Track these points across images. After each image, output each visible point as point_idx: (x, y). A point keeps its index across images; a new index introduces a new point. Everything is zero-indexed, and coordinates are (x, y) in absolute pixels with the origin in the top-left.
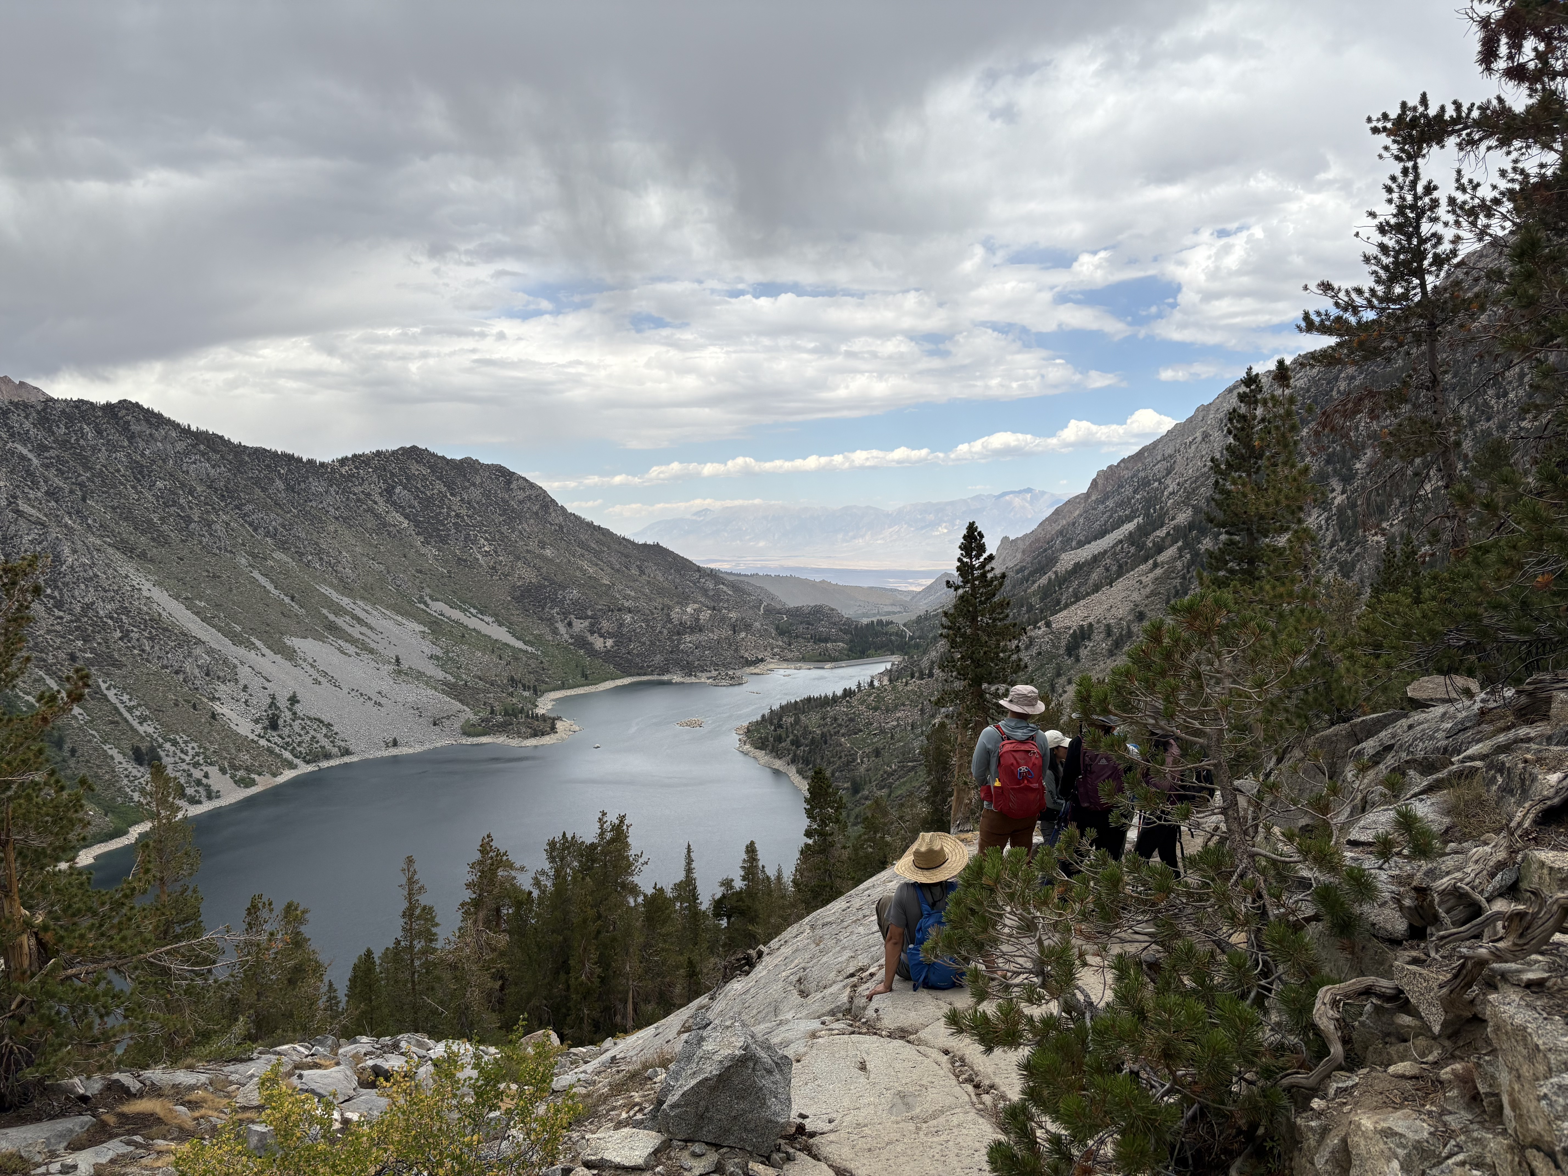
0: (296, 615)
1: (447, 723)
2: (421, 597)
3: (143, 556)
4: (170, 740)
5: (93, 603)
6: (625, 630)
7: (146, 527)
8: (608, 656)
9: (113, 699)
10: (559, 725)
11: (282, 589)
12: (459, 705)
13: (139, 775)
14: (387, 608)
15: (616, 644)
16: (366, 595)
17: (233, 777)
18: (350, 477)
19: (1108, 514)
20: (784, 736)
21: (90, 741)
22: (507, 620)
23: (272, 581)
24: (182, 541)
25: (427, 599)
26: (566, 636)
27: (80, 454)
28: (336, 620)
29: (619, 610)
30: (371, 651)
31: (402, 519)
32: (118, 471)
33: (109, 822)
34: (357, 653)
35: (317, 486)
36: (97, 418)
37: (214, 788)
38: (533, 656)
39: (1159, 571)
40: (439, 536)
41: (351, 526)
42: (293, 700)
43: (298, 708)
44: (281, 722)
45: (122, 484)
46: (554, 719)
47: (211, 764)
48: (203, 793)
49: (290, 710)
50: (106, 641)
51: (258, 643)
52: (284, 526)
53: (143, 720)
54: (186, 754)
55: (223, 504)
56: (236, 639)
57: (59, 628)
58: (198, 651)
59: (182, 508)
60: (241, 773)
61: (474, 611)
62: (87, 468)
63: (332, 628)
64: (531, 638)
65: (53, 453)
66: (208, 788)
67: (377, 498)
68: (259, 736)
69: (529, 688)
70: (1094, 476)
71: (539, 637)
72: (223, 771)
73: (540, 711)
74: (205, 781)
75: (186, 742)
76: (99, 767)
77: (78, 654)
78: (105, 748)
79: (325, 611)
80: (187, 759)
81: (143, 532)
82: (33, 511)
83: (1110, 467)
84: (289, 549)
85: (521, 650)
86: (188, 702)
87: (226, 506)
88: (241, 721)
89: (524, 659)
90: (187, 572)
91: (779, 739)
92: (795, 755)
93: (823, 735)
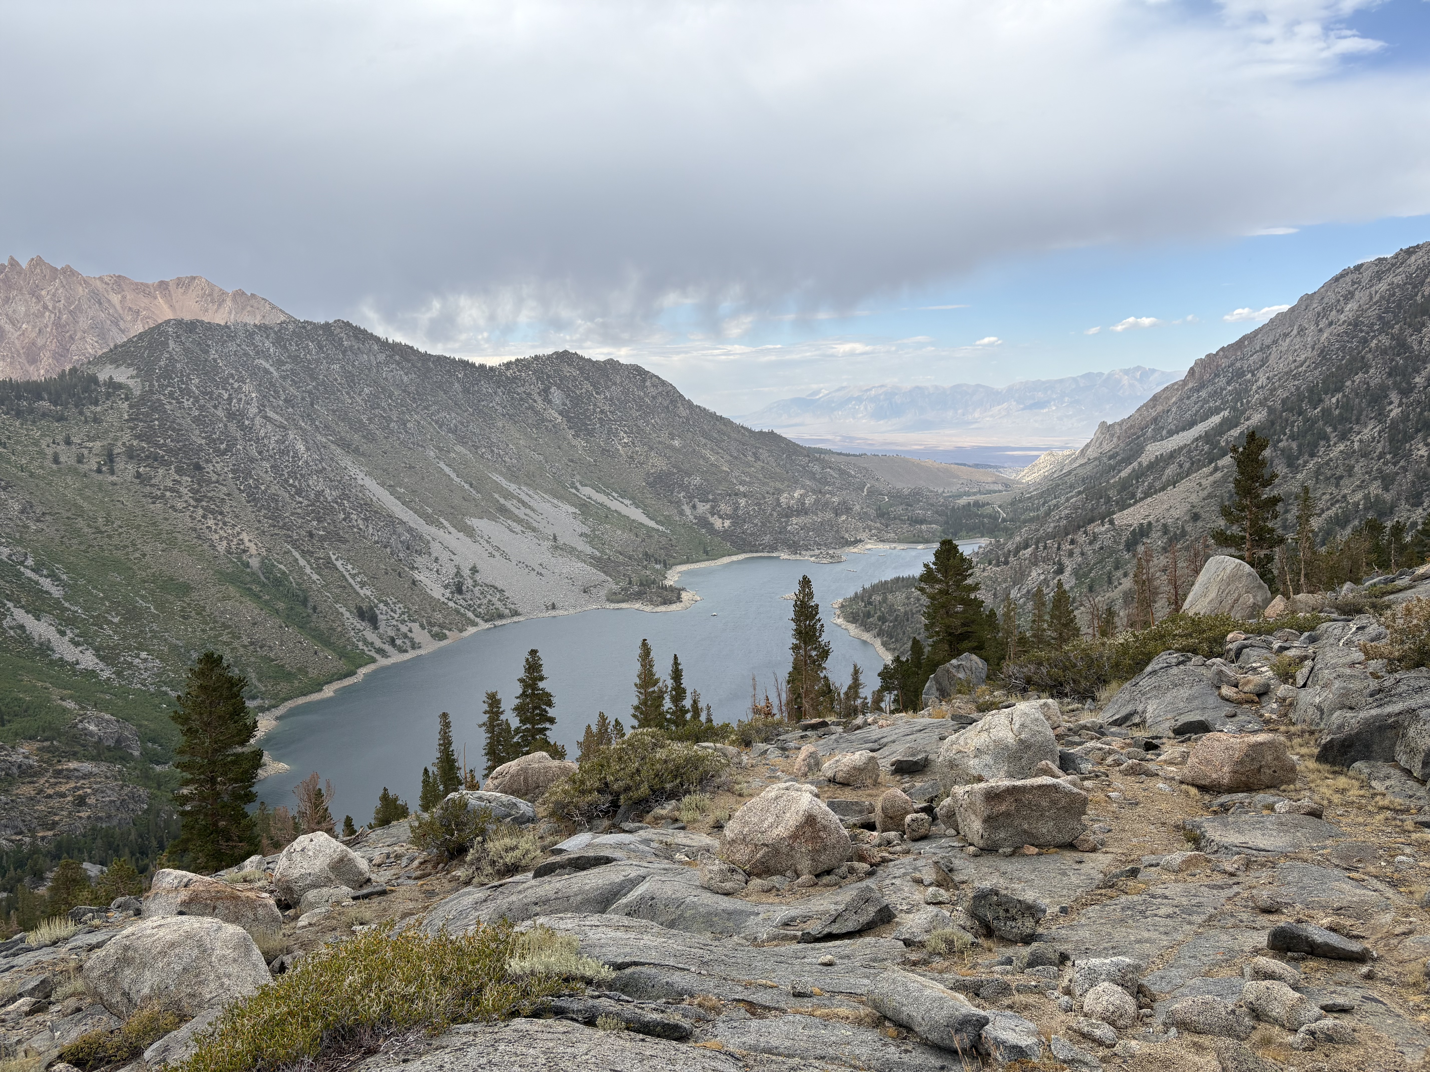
0: (474, 499)
1: (594, 591)
2: (573, 483)
3: (356, 450)
4: (383, 601)
5: (323, 491)
6: (740, 512)
7: (356, 426)
8: (726, 535)
9: (341, 569)
10: (684, 595)
11: (462, 477)
12: (603, 576)
13: (362, 628)
14: (545, 493)
15: (733, 524)
16: (529, 482)
17: (430, 632)
18: (514, 379)
19: (1200, 404)
20: (872, 612)
21: (325, 601)
22: (642, 502)
23: (454, 470)
24: (386, 438)
25: (578, 484)
26: (691, 517)
27: (308, 367)
28: (506, 503)
29: (736, 494)
30: (534, 530)
31: (556, 415)
32: (336, 380)
33: (342, 665)
34: (523, 532)
35: (486, 387)
36: (319, 336)
37: (417, 640)
38: (663, 534)
39: (1218, 475)
40: (587, 429)
41: (516, 422)
42: (474, 570)
43: (478, 577)
44: (464, 588)
45: (339, 391)
46: (680, 590)
47: (414, 621)
48: (409, 644)
49: (472, 578)
50: (334, 522)
51: (445, 523)
52: (462, 424)
53: (363, 584)
54: (395, 612)
55: (414, 405)
56: (429, 520)
57: (299, 511)
58: (400, 529)
59: (384, 410)
60: (436, 629)
61: (616, 495)
62: (314, 379)
63: (503, 510)
64: (662, 518)
65: (288, 367)
66: (412, 640)
67: (536, 397)
68: (448, 599)
69: (660, 562)
70: (1192, 364)
71: (668, 518)
72: (422, 627)
73: (668, 583)
74: (409, 634)
75: (394, 603)
76: (333, 621)
77: (314, 532)
78: (337, 606)
79: (496, 496)
80: (396, 616)
81: (356, 431)
82: (277, 417)
83: (1208, 356)
84: (467, 443)
85: (653, 529)
86: (394, 570)
87: (417, 407)
88: (435, 586)
89: (656, 536)
90: (389, 464)
91: (868, 615)
92: (881, 629)
93: (906, 613)
